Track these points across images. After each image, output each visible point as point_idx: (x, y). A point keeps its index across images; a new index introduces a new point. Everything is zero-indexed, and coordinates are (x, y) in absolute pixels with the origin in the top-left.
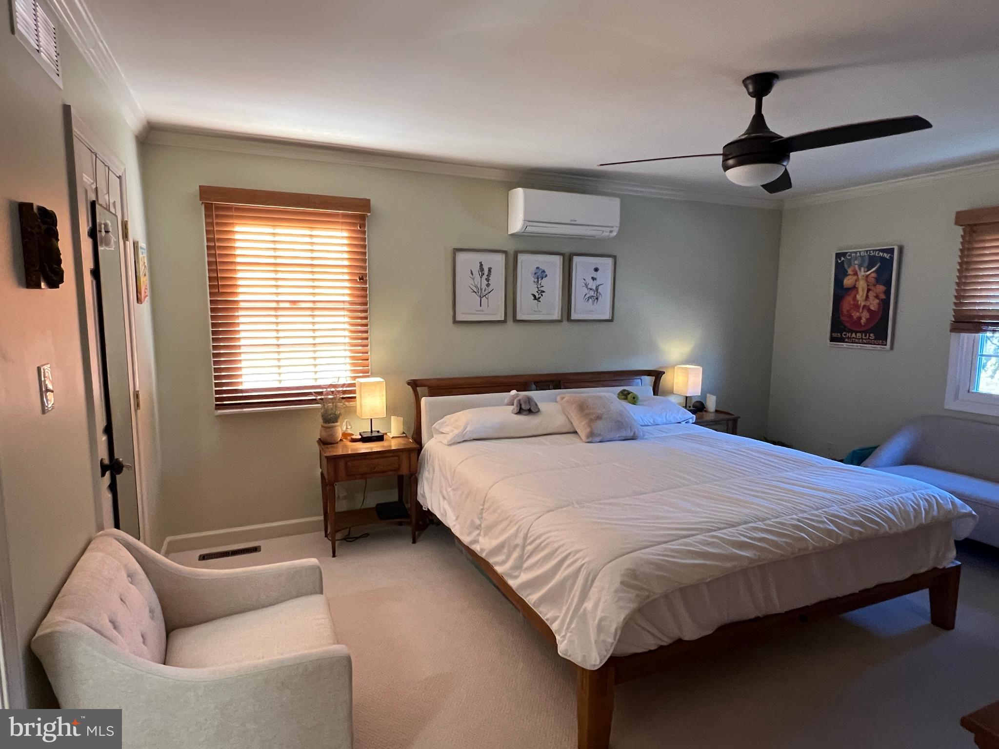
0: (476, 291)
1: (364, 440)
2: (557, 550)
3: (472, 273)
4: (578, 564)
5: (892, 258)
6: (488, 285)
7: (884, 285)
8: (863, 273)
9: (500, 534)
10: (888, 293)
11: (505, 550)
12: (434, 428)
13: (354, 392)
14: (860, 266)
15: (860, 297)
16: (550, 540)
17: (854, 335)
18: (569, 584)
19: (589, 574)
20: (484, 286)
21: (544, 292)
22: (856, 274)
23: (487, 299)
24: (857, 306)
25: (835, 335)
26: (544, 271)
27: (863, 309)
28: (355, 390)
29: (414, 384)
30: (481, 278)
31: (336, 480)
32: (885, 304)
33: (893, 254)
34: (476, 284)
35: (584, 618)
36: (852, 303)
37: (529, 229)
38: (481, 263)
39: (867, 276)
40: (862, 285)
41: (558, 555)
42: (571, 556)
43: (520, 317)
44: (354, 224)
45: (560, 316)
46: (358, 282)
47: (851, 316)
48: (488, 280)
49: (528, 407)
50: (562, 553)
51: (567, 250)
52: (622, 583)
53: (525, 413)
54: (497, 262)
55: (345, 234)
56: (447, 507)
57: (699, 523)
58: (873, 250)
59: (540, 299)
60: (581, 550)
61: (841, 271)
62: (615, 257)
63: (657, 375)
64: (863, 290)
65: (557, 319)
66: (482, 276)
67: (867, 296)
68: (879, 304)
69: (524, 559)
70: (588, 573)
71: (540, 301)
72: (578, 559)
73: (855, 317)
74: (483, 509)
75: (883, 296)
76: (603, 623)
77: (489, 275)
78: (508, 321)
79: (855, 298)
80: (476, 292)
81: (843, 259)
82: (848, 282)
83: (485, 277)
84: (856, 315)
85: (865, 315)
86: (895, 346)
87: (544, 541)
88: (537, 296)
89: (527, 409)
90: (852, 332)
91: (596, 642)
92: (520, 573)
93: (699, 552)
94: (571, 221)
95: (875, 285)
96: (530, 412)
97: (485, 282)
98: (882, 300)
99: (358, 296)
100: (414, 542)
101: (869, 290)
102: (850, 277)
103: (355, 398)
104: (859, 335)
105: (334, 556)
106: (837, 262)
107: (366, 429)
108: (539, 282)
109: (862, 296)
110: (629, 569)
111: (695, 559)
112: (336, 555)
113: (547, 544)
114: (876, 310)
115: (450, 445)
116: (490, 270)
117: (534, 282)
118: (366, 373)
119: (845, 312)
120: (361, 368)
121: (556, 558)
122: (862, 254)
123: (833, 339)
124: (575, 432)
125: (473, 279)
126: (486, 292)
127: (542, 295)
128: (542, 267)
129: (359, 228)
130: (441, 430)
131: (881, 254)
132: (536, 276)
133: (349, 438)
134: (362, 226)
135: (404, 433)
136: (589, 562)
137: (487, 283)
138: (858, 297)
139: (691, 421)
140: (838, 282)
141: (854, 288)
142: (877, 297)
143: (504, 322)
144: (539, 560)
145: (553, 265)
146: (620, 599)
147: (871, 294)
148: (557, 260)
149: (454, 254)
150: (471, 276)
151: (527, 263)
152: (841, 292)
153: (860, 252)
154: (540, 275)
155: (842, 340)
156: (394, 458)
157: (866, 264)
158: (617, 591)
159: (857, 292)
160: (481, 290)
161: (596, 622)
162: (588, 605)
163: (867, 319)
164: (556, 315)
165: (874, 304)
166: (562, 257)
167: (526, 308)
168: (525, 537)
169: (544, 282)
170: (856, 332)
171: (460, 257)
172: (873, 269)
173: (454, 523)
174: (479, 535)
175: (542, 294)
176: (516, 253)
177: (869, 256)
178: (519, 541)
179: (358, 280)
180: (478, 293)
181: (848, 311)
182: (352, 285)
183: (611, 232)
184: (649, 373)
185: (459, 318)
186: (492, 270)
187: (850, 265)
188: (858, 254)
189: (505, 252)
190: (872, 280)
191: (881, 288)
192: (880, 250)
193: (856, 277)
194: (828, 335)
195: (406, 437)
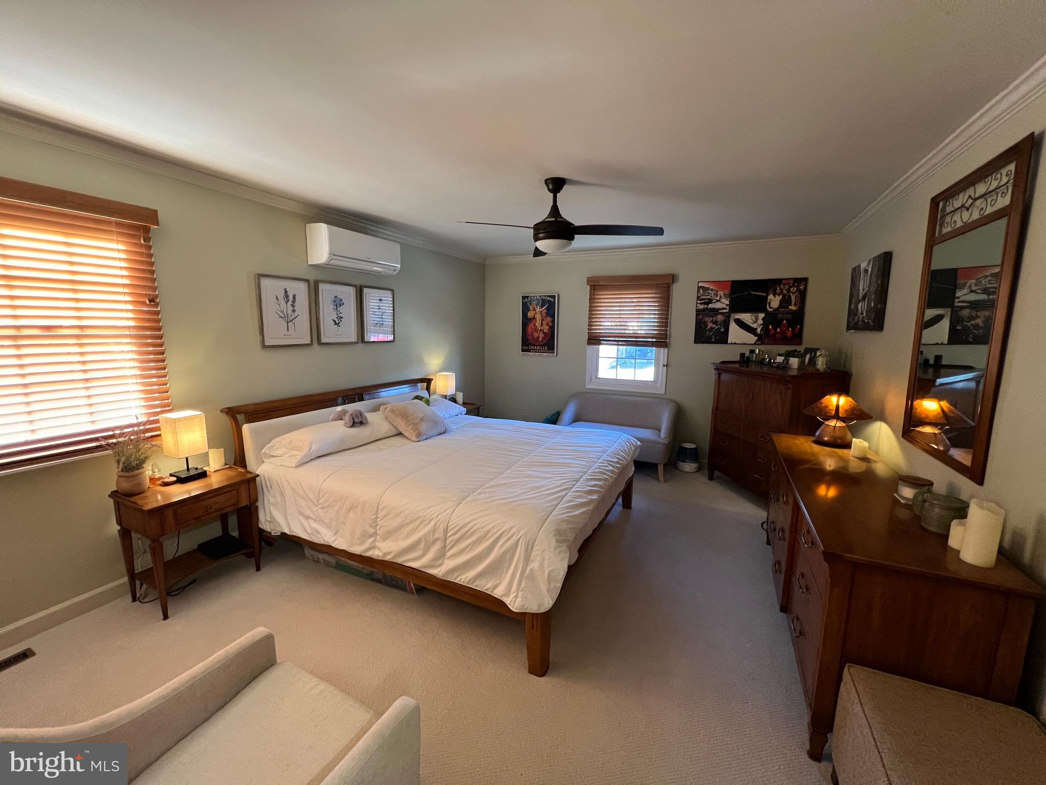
0: (283, 316)
1: (181, 480)
2: (488, 532)
3: (277, 298)
4: (515, 538)
5: (555, 301)
6: (294, 311)
7: (552, 318)
8: (538, 310)
9: (409, 535)
10: (553, 322)
11: (422, 546)
12: (264, 453)
13: (158, 429)
14: (537, 305)
15: (538, 324)
16: (476, 527)
17: (535, 347)
18: (508, 556)
19: (528, 544)
20: (290, 312)
21: (342, 318)
22: (534, 310)
23: (294, 324)
24: (536, 330)
25: (524, 348)
26: (341, 300)
27: (540, 331)
28: (159, 427)
29: (231, 412)
30: (287, 304)
31: (163, 533)
32: (552, 328)
33: (555, 299)
34: (282, 309)
35: (532, 577)
36: (533, 328)
37: (333, 262)
38: (285, 289)
39: (541, 311)
40: (538, 316)
41: (488, 538)
42: (505, 534)
43: (324, 340)
44: (133, 236)
45: (356, 339)
46: (148, 304)
47: (532, 335)
48: (293, 306)
49: (359, 420)
50: (493, 534)
51: (359, 282)
52: (557, 541)
53: (358, 425)
54: (300, 290)
55: (121, 247)
56: (314, 525)
57: (561, 485)
58: (544, 296)
59: (340, 324)
60: (513, 527)
61: (525, 308)
62: (393, 291)
63: (428, 381)
64: (539, 320)
65: (354, 341)
66: (287, 302)
67: (542, 324)
68: (549, 328)
69: (446, 550)
70: (526, 544)
71: (339, 326)
72: (514, 535)
73: (536, 336)
74: (377, 518)
75: (550, 324)
76: (552, 575)
77: (294, 302)
78: (314, 344)
79: (535, 325)
80: (282, 318)
81: (526, 300)
82: (530, 314)
83: (290, 303)
84: (536, 335)
85: (542, 335)
86: (558, 354)
87: (469, 530)
88: (337, 322)
89: (358, 421)
90: (534, 345)
91: (548, 590)
92: (443, 562)
93: (577, 504)
94: (367, 258)
95: (546, 317)
96: (361, 423)
97: (290, 308)
98: (550, 326)
99: (149, 320)
100: (258, 569)
101: (542, 320)
102: (530, 312)
103: (159, 435)
104: (538, 347)
105: (166, 617)
106: (523, 302)
107: (180, 467)
108: (338, 309)
109: (539, 324)
110: (555, 530)
111: (578, 510)
112: (169, 616)
113: (476, 530)
114: (547, 332)
115: (298, 466)
116: (294, 296)
117: (334, 309)
118: (168, 407)
119: (530, 334)
120: (158, 402)
121: (487, 541)
122: (538, 297)
123: (523, 351)
124: (400, 434)
125: (279, 305)
126: (293, 317)
127: (341, 321)
128: (340, 296)
129: (143, 242)
130: (271, 454)
131: (548, 298)
132: (335, 303)
133: (159, 482)
134: (147, 239)
135: (226, 464)
136: (525, 534)
137: (293, 309)
138: (537, 324)
139: (464, 413)
140: (525, 315)
141: (534, 318)
142: (547, 324)
143: (311, 344)
144: (468, 546)
145: (348, 294)
146: (560, 553)
147: (544, 323)
148: (351, 291)
149: (259, 279)
150: (277, 302)
151: (327, 291)
152: (526, 321)
153: (536, 296)
154: (338, 303)
155: (528, 351)
156: (233, 492)
157: (540, 304)
158: (555, 548)
159: (536, 321)
160: (288, 316)
161: (546, 576)
162: (534, 565)
163: (543, 338)
164: (353, 338)
165: (546, 329)
166: (355, 288)
167: (329, 333)
168: (446, 531)
169: (341, 309)
170: (537, 346)
171: (265, 282)
172: (544, 308)
173: (334, 538)
174: (375, 540)
175: (342, 319)
176: (317, 283)
177: (542, 299)
178: (439, 534)
179: (148, 303)
180: (285, 318)
181: (531, 333)
182: (135, 307)
183: (395, 270)
184: (422, 380)
185: (268, 342)
186: (296, 297)
187: (531, 304)
188: (535, 298)
189: (307, 281)
190: (544, 314)
191: (549, 319)
192: (548, 296)
193: (534, 312)
194: (521, 348)
195: (230, 467)
